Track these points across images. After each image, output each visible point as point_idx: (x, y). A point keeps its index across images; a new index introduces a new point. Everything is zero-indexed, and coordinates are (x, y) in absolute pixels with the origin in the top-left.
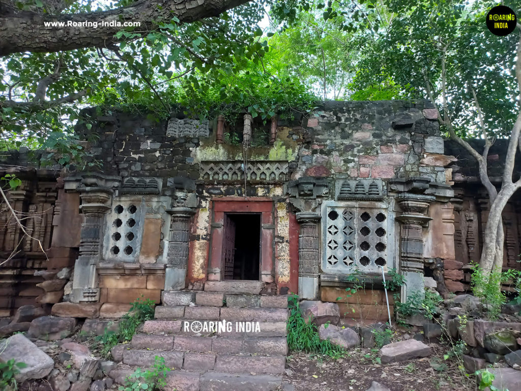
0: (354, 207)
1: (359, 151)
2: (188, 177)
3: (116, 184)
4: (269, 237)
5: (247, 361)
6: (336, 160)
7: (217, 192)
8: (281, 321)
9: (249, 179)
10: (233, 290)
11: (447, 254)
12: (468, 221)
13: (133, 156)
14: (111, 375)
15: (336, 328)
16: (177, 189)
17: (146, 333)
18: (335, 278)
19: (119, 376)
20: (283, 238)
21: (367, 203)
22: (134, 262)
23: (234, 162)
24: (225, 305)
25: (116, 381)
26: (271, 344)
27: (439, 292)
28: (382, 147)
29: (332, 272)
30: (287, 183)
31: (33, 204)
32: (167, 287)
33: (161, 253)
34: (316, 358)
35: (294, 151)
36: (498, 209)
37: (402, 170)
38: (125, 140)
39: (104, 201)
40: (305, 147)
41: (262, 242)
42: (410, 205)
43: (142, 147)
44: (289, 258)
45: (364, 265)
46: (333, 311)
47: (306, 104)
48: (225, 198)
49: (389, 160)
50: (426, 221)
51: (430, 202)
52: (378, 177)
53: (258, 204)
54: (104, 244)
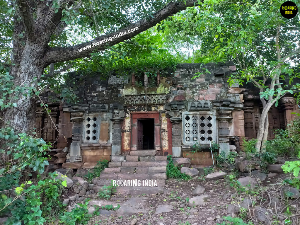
0: (197, 114)
1: (199, 88)
2: (119, 103)
3: (87, 108)
4: (158, 130)
6: (188, 92)
7: (133, 109)
8: (164, 166)
9: (148, 103)
10: (143, 154)
11: (241, 134)
12: (256, 118)
13: (93, 94)
14: (93, 189)
15: (189, 169)
16: (115, 109)
17: (106, 173)
18: (189, 147)
19: (97, 189)
20: (165, 130)
21: (203, 112)
22: (97, 143)
23: (141, 95)
24: (139, 160)
26: (159, 175)
27: (237, 152)
28: (210, 85)
29: (188, 145)
30: (165, 104)
31: (46, 118)
32: (113, 154)
33: (109, 139)
34: (179, 181)
35: (168, 89)
36: (265, 112)
37: (219, 96)
38: (89, 87)
39: (81, 116)
40: (174, 87)
41: (155, 132)
42: (222, 112)
43: (97, 90)
44: (167, 139)
45: (203, 141)
46: (187, 161)
47: (174, 66)
48: (137, 112)
49: (213, 91)
50: (231, 119)
51: (232, 111)
52: (208, 100)
53: (152, 115)
54: (83, 136)
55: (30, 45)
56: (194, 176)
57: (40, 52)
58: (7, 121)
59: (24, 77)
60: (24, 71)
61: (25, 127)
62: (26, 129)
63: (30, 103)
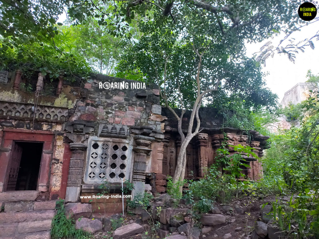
0: (109, 141)
1: (116, 108)
4: (48, 159)
7: (8, 125)
8: (49, 219)
9: (37, 117)
10: (13, 198)
11: (158, 171)
12: (171, 152)
15: (89, 220)
18: (92, 187)
20: (58, 160)
21: (117, 139)
23: (26, 105)
24: (2, 210)
26: (37, 237)
27: (152, 193)
28: (129, 107)
29: (91, 183)
30: (66, 123)
35: (73, 102)
36: (184, 146)
40: (81, 101)
41: (42, 163)
42: (141, 142)
44: (61, 174)
45: (112, 178)
46: (87, 209)
47: (85, 73)
48: (14, 130)
49: (132, 115)
50: (149, 151)
51: (152, 141)
52: (125, 124)
53: (42, 136)
56: (96, 232)
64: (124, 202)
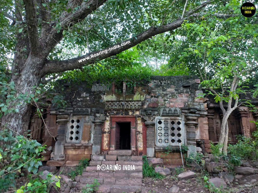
0: (168, 119)
1: (170, 96)
2: (101, 108)
3: (72, 111)
4: (134, 132)
5: (128, 181)
6: (161, 100)
7: (113, 113)
8: (140, 165)
9: (125, 108)
10: (120, 154)
11: (206, 138)
12: (216, 123)
13: (78, 99)
14: (76, 186)
15: (162, 168)
16: (96, 113)
17: (87, 171)
18: (161, 148)
19: (79, 187)
20: (140, 132)
21: (173, 117)
22: (79, 143)
23: (119, 101)
24: (117, 160)
25: (79, 189)
26: (136, 174)
27: (203, 153)
28: (179, 95)
29: (160, 146)
30: (141, 110)
31: (33, 119)
32: (93, 153)
33: (90, 139)
34: (154, 179)
35: (143, 97)
36: (225, 119)
37: (187, 104)
38: (75, 93)
39: (66, 118)
40: (148, 95)
41: (131, 134)
42: (190, 118)
43: (82, 96)
44: (142, 140)
45: (173, 143)
46: (160, 161)
47: (148, 77)
48: (116, 116)
49: (182, 100)
50: (197, 124)
51: (198, 117)
52: (177, 107)
53: (129, 118)
54: (67, 136)
55: (32, 58)
56: (168, 175)
57: (40, 64)
58: (4, 123)
59: (23, 85)
60: (24, 79)
61: (19, 129)
62: (20, 131)
63: (26, 108)
64: (183, 158)
